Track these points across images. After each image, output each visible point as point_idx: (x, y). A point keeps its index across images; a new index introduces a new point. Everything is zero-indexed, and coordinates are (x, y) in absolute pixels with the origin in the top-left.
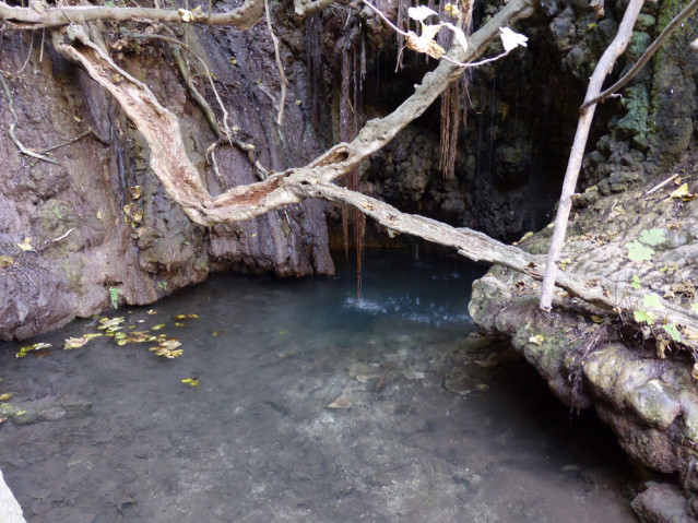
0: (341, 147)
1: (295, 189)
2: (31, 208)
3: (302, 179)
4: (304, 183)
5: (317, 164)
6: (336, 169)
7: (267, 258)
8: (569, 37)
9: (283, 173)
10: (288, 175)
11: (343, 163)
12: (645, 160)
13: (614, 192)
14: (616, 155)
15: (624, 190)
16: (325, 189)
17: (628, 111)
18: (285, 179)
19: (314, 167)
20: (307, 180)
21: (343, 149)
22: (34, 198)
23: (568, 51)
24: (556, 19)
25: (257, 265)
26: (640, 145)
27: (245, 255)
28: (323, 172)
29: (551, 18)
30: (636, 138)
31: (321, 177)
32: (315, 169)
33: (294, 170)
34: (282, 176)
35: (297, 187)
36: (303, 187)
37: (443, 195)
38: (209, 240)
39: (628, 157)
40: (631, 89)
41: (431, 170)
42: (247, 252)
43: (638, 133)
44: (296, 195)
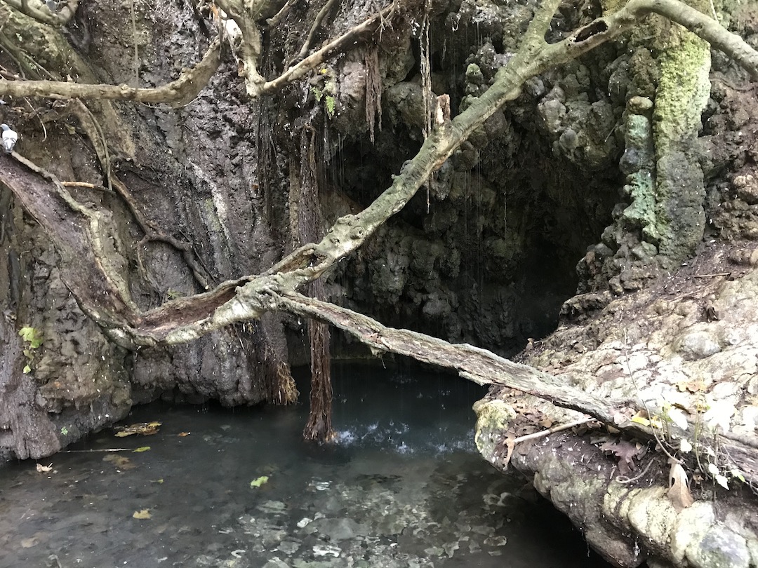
0: (308, 249)
1: (251, 301)
3: (258, 289)
4: (263, 292)
5: (280, 270)
6: (302, 275)
7: (211, 383)
8: (560, 118)
9: (236, 282)
10: (242, 284)
11: (311, 268)
12: (658, 254)
13: (628, 291)
14: (624, 249)
15: (639, 288)
16: (290, 299)
17: (633, 199)
18: (238, 288)
19: (275, 273)
20: (268, 290)
21: (312, 251)
23: (560, 133)
24: (544, 99)
25: (197, 393)
26: (651, 237)
27: (181, 381)
28: (286, 279)
29: (539, 99)
30: (646, 229)
31: (284, 285)
32: (277, 276)
33: (250, 277)
34: (237, 285)
35: (254, 298)
36: (262, 298)
37: (425, 297)
38: (132, 365)
39: (638, 250)
40: (634, 175)
41: (409, 268)
42: (184, 377)
43: (647, 224)
44: (253, 307)
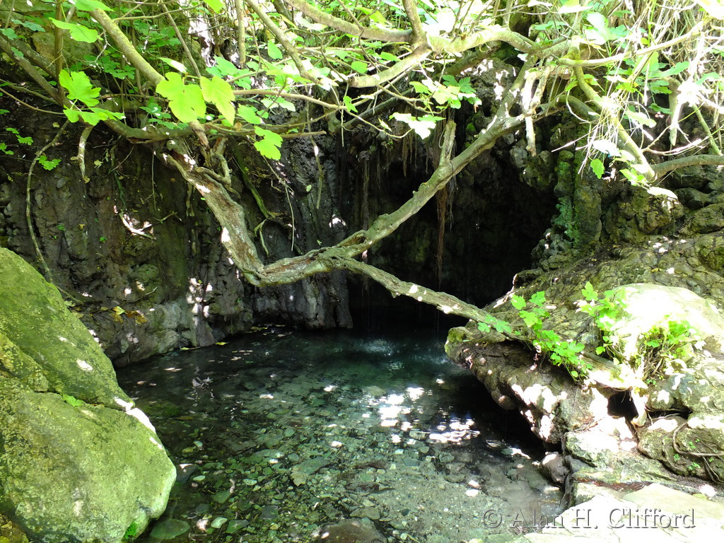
0: (359, 234)
1: (327, 262)
2: (130, 271)
3: (333, 255)
4: (334, 258)
5: (343, 245)
6: (357, 249)
7: (301, 314)
8: (523, 159)
9: (318, 250)
10: (322, 252)
11: (361, 244)
12: (572, 247)
13: (552, 269)
15: (557, 268)
16: (349, 262)
17: (560, 213)
18: (320, 255)
19: (340, 247)
20: (336, 256)
21: (362, 235)
22: (133, 263)
23: (523, 169)
24: (514, 147)
25: (292, 319)
26: (569, 237)
27: (284, 312)
28: (347, 251)
29: (511, 147)
30: (566, 232)
31: (346, 254)
33: (327, 248)
34: (318, 253)
35: (328, 260)
36: (333, 261)
38: (254, 299)
39: (562, 245)
40: (562, 199)
42: (285, 309)
43: (566, 229)
44: (327, 266)
